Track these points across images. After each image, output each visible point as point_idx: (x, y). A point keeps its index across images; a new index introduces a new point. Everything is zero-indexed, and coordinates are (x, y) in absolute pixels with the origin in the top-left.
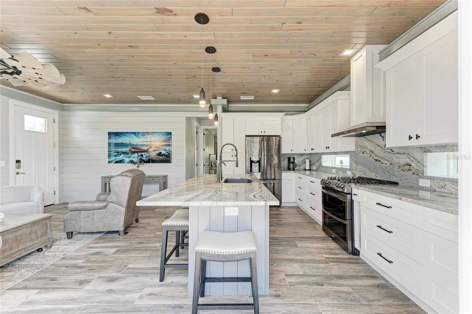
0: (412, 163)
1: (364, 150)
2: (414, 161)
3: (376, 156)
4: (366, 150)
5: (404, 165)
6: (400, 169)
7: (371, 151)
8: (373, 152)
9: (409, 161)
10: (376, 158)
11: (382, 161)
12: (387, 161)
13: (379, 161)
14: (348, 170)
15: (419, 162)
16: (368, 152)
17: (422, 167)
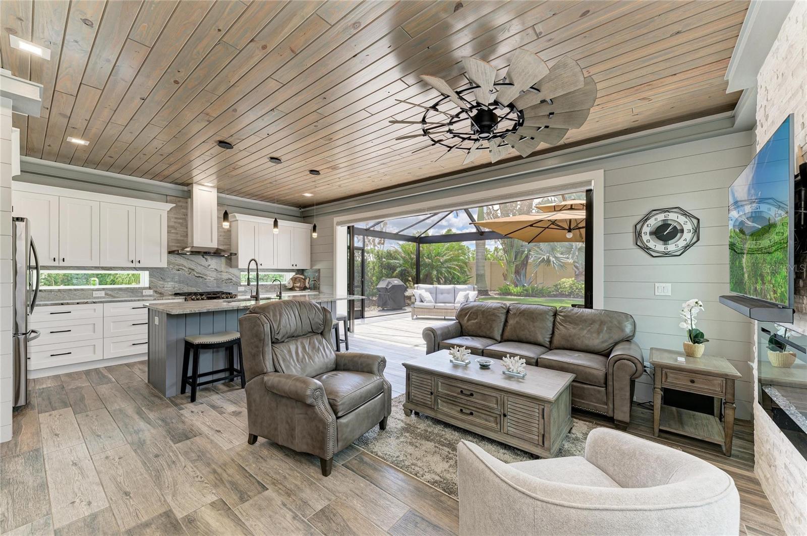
0: (232, 278)
1: (180, 267)
2: (235, 277)
3: (197, 273)
4: (184, 268)
5: (227, 279)
6: (224, 282)
7: (190, 269)
8: (193, 270)
9: (230, 277)
10: (197, 275)
11: (205, 277)
12: (212, 277)
13: (202, 277)
14: (145, 288)
15: (237, 277)
16: (187, 270)
17: (239, 280)
